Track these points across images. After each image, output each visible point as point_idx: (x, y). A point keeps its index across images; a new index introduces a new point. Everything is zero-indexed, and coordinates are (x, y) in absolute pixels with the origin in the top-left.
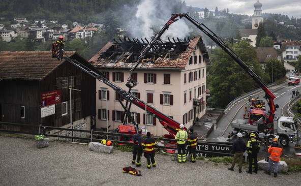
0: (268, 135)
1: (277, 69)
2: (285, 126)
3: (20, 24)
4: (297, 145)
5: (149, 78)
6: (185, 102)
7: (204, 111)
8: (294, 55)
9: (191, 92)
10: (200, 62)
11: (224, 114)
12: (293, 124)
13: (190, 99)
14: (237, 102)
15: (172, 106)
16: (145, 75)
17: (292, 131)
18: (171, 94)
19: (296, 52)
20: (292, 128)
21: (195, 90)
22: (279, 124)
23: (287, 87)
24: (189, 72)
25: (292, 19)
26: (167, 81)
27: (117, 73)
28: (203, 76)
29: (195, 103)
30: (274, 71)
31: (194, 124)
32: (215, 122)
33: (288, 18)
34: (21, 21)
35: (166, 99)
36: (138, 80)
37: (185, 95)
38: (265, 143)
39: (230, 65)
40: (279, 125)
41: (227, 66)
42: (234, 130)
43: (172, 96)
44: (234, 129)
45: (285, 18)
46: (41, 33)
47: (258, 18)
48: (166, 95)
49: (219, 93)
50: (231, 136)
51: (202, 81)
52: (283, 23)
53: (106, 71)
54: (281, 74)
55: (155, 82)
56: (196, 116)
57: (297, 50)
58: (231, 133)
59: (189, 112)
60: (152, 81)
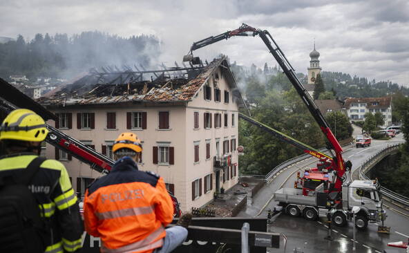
0: (333, 211)
1: (340, 126)
2: (362, 196)
3: (17, 82)
4: (381, 228)
5: (136, 120)
6: (197, 159)
7: (236, 180)
8: (360, 114)
9: (208, 146)
10: (226, 101)
11: (265, 182)
12: (373, 190)
13: (208, 156)
14: (286, 167)
15: (172, 166)
16: (129, 115)
17: (373, 202)
18: (171, 145)
19: (362, 111)
20: (373, 197)
21: (217, 143)
22: (352, 193)
23: (355, 149)
24: (205, 111)
25: (354, 78)
26: (164, 124)
27: (85, 115)
28: (233, 124)
29: (216, 164)
30: (338, 128)
31: (215, 197)
32: (250, 194)
33: (350, 77)
34: (18, 79)
35: (162, 154)
36: (117, 125)
37: (197, 148)
38: (329, 225)
39: (278, 119)
40: (351, 195)
41: (273, 121)
42: (279, 205)
43: (172, 150)
44: (278, 203)
45: (346, 77)
46: (40, 91)
47: (314, 71)
48: (162, 148)
49: (263, 157)
50: (273, 215)
51: (232, 132)
52: (344, 83)
53: (66, 112)
54: (346, 132)
55: (144, 127)
56: (221, 187)
57: (363, 108)
58: (272, 210)
59: (205, 178)
60: (140, 126)
